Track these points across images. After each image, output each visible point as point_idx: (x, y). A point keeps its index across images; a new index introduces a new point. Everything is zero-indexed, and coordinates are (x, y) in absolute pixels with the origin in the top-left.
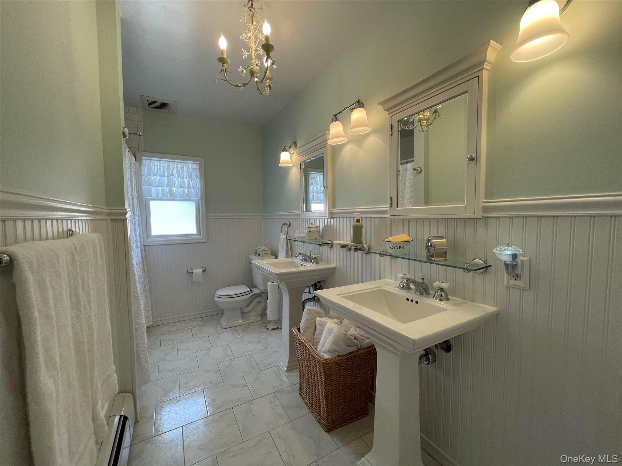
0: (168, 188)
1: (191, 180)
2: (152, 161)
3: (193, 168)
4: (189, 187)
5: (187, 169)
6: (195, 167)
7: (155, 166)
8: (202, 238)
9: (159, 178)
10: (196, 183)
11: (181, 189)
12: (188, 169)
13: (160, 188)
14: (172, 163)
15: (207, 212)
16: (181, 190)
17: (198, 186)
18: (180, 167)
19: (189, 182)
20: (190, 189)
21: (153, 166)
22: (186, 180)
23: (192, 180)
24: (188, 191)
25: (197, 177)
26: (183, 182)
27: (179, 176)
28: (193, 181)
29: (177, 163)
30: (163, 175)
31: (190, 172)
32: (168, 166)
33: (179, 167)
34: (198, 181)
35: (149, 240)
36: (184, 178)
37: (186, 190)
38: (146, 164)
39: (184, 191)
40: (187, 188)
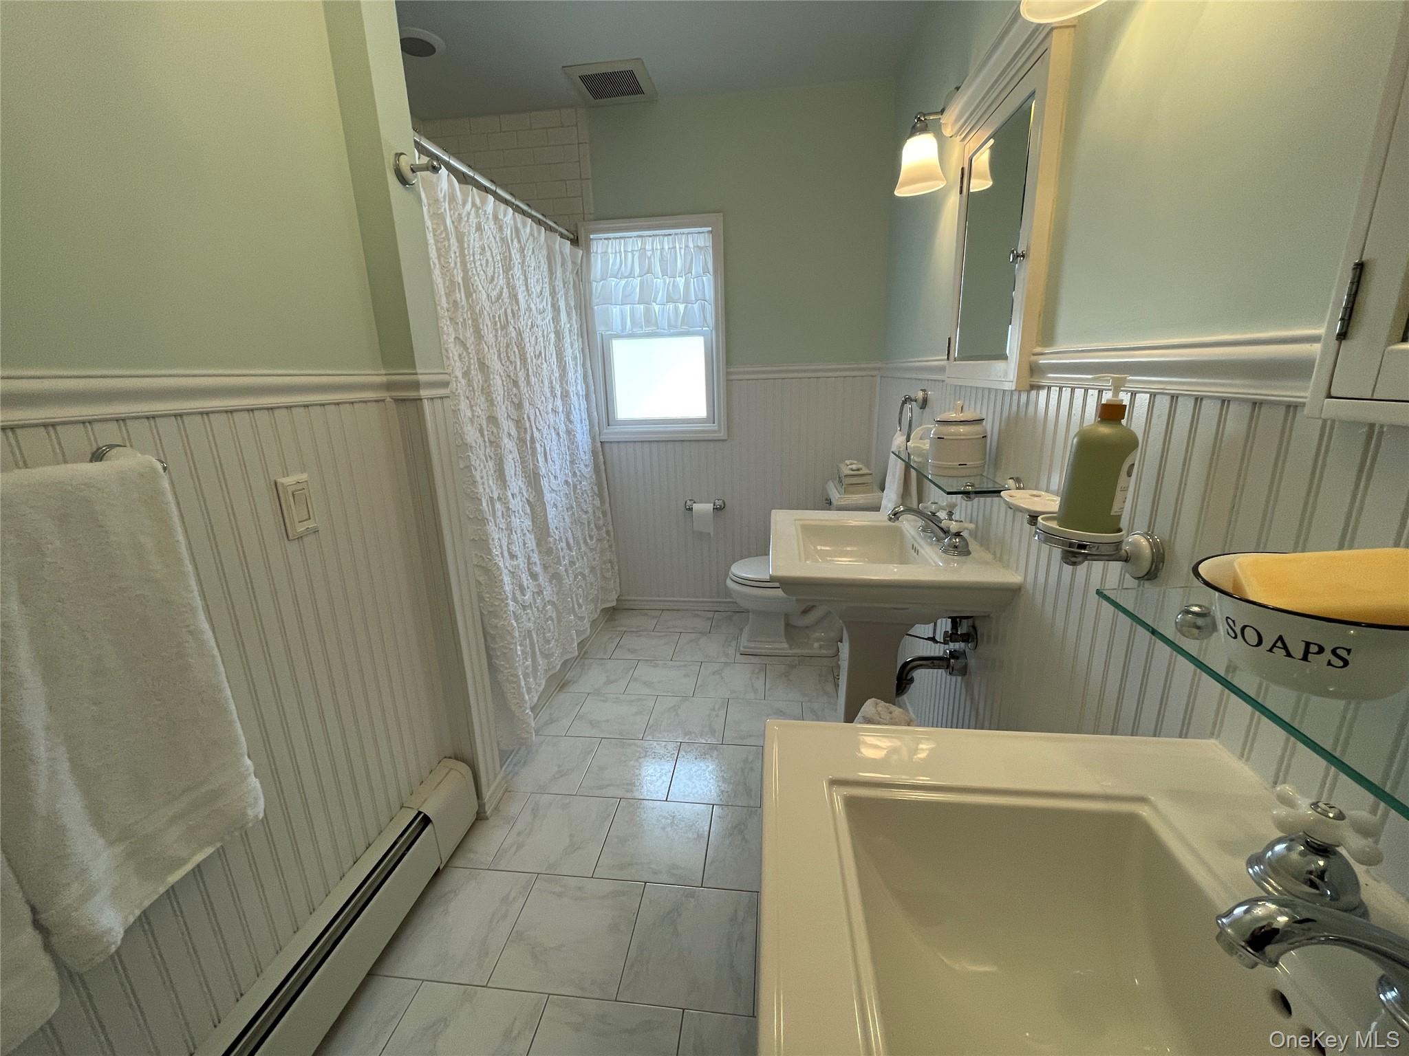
0: (642, 306)
1: (692, 280)
2: (610, 241)
3: (698, 246)
4: (686, 301)
5: (683, 251)
6: (701, 243)
7: (616, 252)
8: (716, 428)
9: (623, 282)
10: (704, 287)
11: (671, 305)
12: (685, 250)
13: (628, 307)
14: (650, 239)
15: (728, 362)
16: (671, 308)
17: (709, 293)
18: (669, 248)
19: (687, 284)
20: (690, 305)
21: (612, 253)
22: (681, 281)
23: (695, 280)
24: (686, 307)
25: (706, 271)
26: (675, 286)
27: (664, 273)
28: (697, 280)
29: (661, 237)
30: (631, 275)
31: (690, 258)
32: (643, 249)
33: (666, 247)
34: (708, 282)
35: (612, 429)
36: (676, 278)
37: (682, 307)
38: (599, 251)
39: (676, 309)
40: (683, 303)
